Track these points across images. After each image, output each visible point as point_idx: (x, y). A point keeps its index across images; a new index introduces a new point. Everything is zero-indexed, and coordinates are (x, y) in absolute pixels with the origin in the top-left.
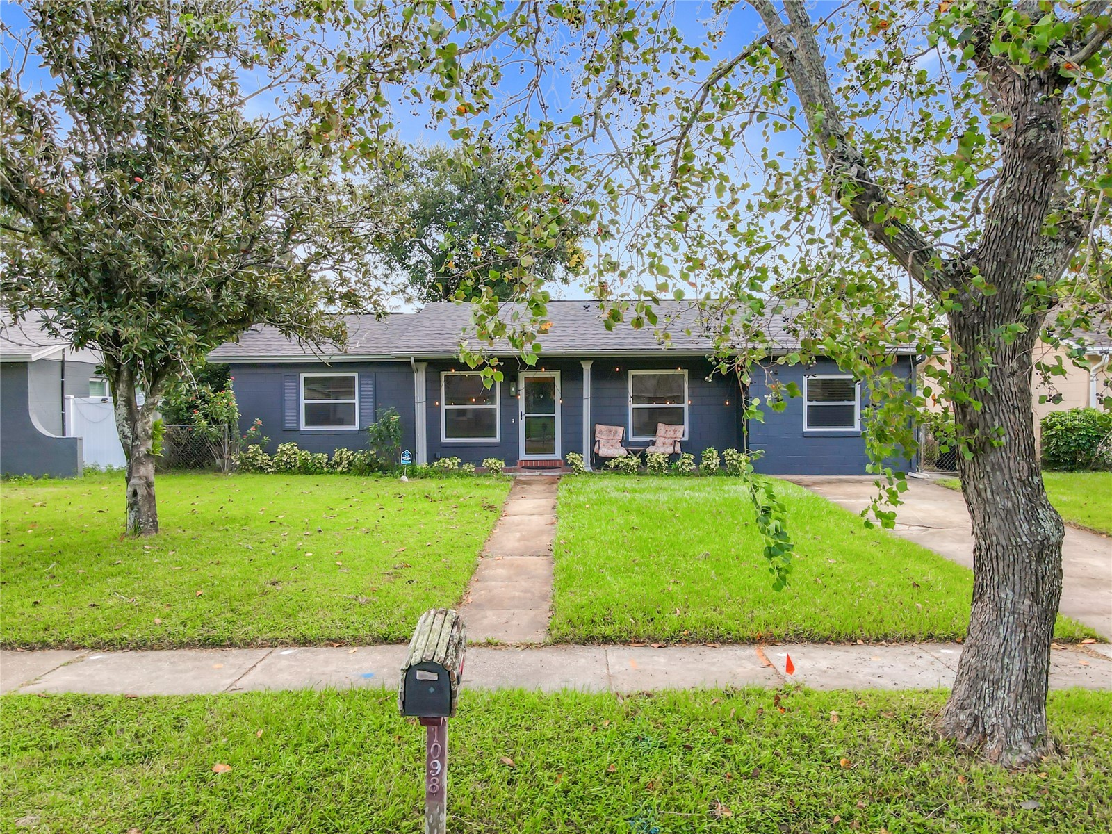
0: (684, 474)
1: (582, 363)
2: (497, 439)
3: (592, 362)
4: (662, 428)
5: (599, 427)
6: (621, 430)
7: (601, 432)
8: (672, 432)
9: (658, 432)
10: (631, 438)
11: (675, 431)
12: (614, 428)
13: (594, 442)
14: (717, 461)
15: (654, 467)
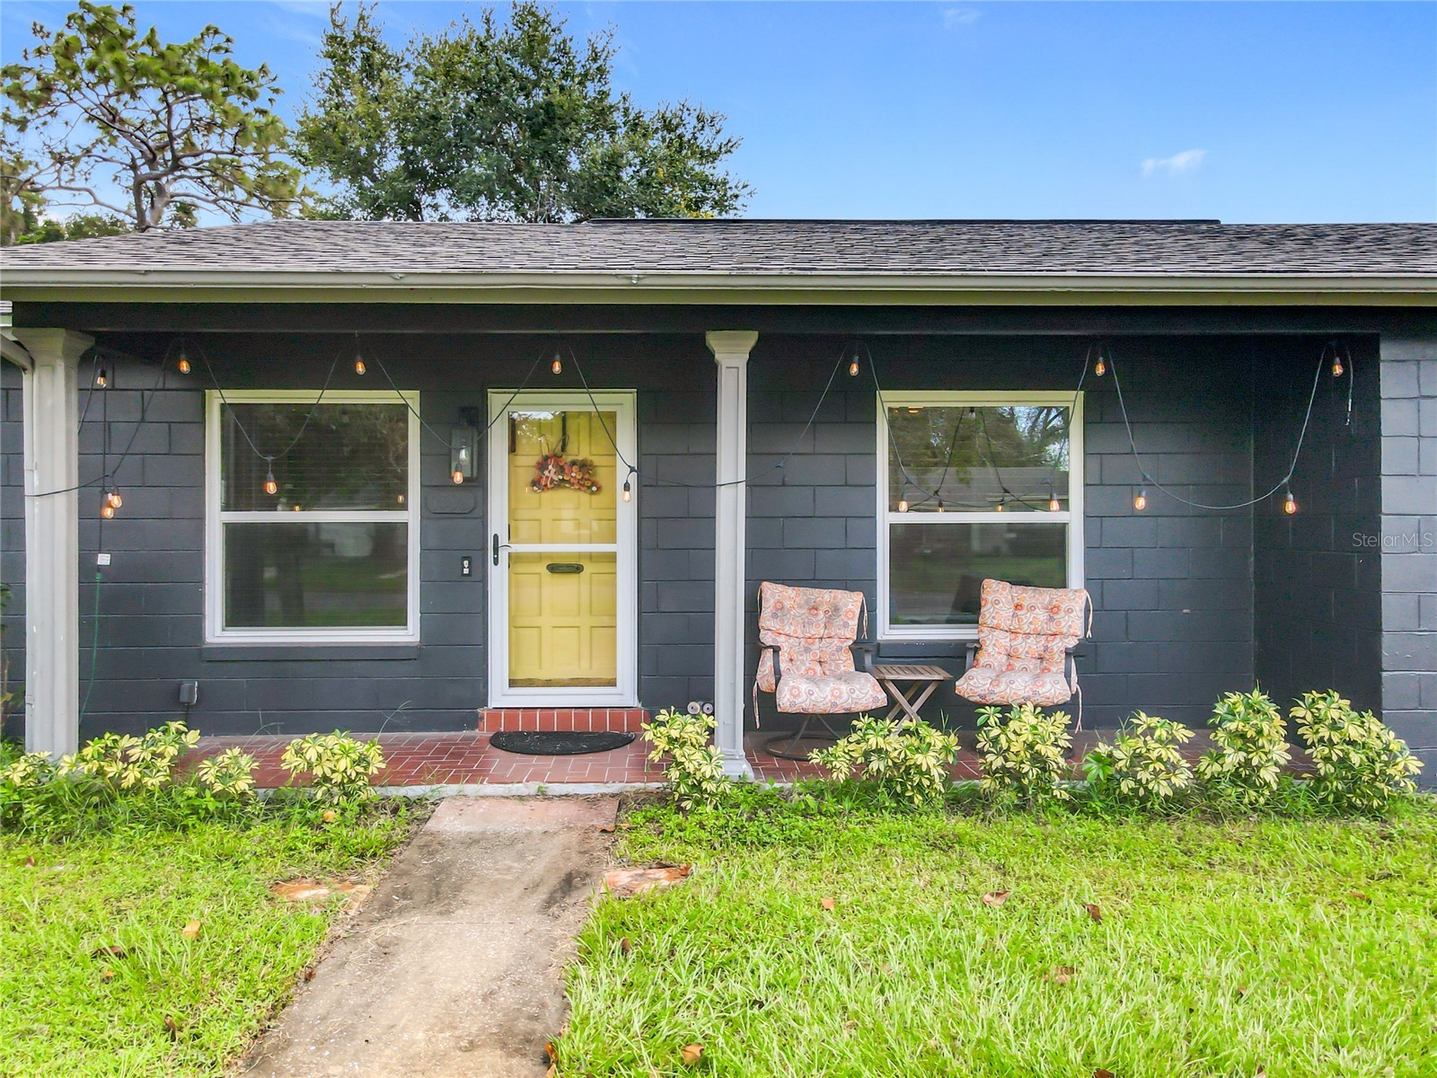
0: (1143, 805)
1: (715, 341)
2: (409, 634)
3: (751, 338)
4: (998, 597)
5: (772, 593)
6: (852, 602)
7: (780, 608)
8: (1042, 615)
9: (987, 612)
10: (887, 632)
11: (1053, 610)
12: (827, 596)
13: (754, 649)
14: (1281, 752)
15: (1017, 776)
